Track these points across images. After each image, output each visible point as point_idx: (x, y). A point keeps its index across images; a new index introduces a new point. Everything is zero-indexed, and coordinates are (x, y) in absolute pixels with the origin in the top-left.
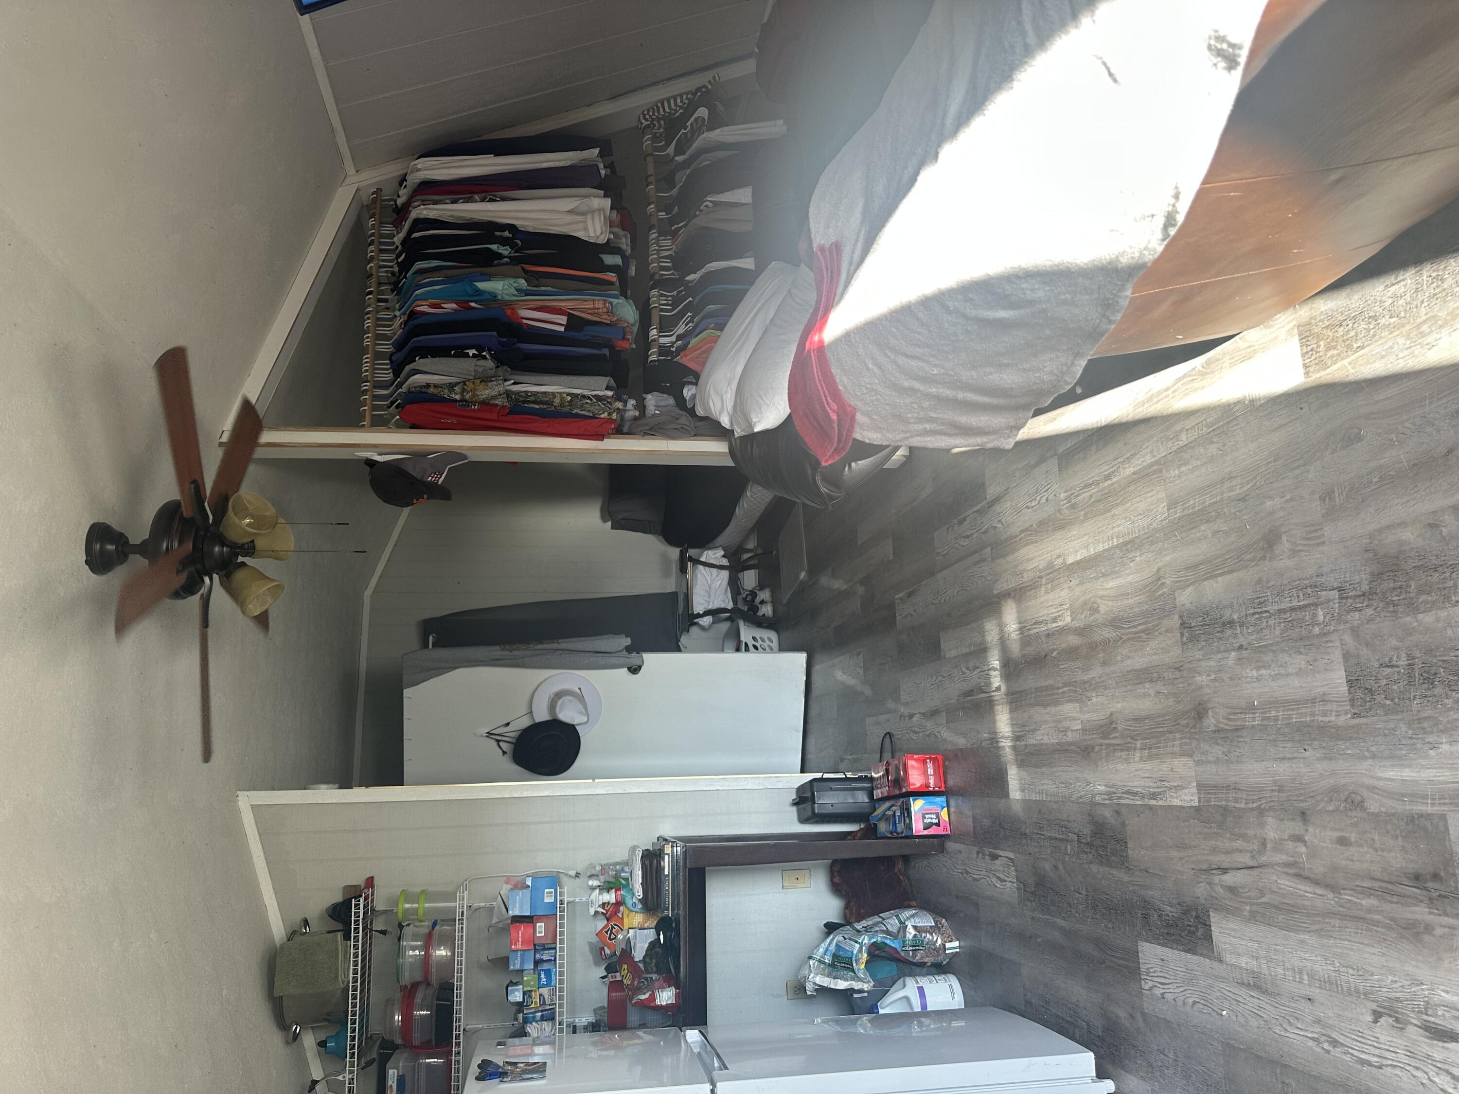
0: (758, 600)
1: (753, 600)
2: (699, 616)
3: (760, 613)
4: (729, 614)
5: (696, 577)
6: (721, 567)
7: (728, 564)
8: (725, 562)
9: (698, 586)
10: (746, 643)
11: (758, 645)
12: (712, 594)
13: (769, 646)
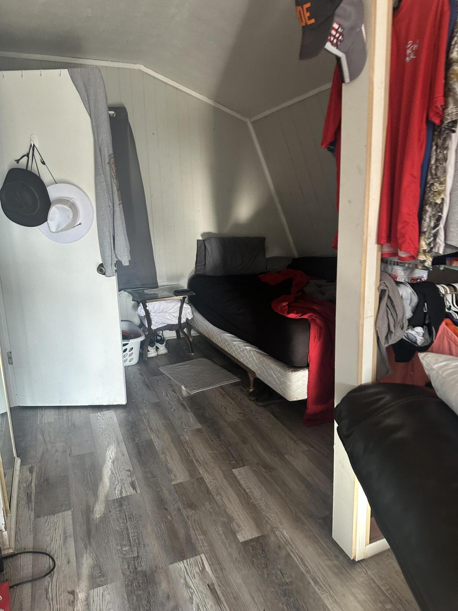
0: (158, 345)
1: (158, 341)
2: (145, 307)
3: (150, 348)
4: (147, 327)
5: (172, 302)
6: (180, 318)
7: (182, 322)
8: (183, 320)
9: (166, 304)
10: (127, 344)
11: (127, 352)
12: (161, 314)
13: (127, 359)
